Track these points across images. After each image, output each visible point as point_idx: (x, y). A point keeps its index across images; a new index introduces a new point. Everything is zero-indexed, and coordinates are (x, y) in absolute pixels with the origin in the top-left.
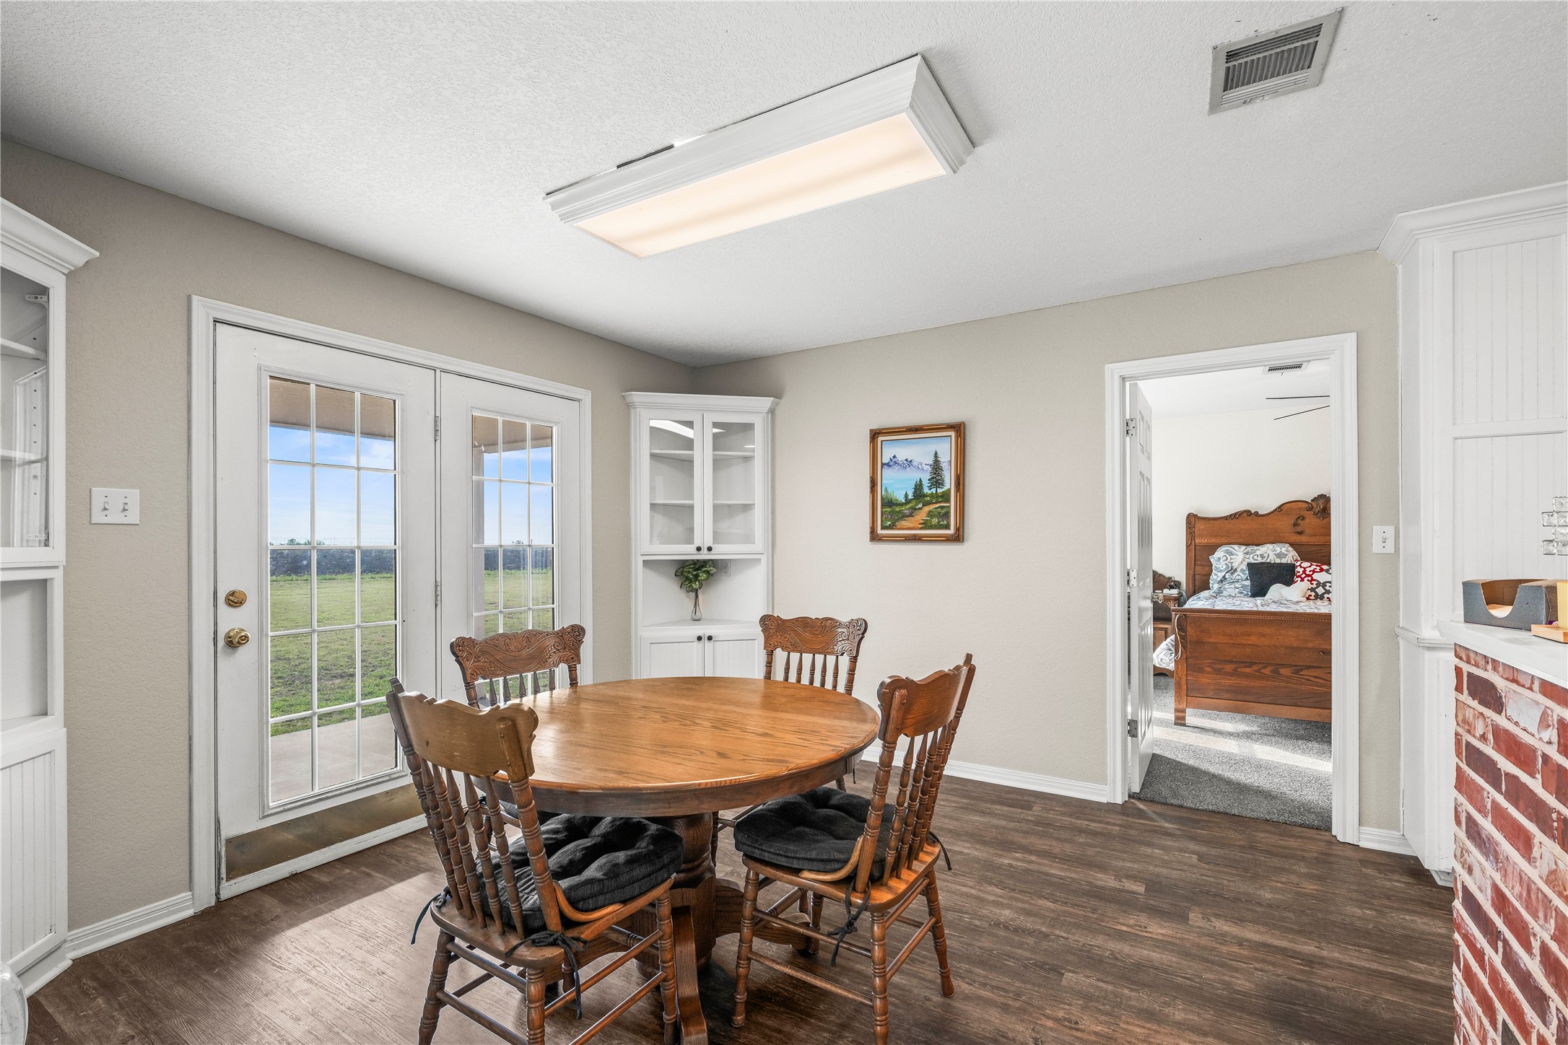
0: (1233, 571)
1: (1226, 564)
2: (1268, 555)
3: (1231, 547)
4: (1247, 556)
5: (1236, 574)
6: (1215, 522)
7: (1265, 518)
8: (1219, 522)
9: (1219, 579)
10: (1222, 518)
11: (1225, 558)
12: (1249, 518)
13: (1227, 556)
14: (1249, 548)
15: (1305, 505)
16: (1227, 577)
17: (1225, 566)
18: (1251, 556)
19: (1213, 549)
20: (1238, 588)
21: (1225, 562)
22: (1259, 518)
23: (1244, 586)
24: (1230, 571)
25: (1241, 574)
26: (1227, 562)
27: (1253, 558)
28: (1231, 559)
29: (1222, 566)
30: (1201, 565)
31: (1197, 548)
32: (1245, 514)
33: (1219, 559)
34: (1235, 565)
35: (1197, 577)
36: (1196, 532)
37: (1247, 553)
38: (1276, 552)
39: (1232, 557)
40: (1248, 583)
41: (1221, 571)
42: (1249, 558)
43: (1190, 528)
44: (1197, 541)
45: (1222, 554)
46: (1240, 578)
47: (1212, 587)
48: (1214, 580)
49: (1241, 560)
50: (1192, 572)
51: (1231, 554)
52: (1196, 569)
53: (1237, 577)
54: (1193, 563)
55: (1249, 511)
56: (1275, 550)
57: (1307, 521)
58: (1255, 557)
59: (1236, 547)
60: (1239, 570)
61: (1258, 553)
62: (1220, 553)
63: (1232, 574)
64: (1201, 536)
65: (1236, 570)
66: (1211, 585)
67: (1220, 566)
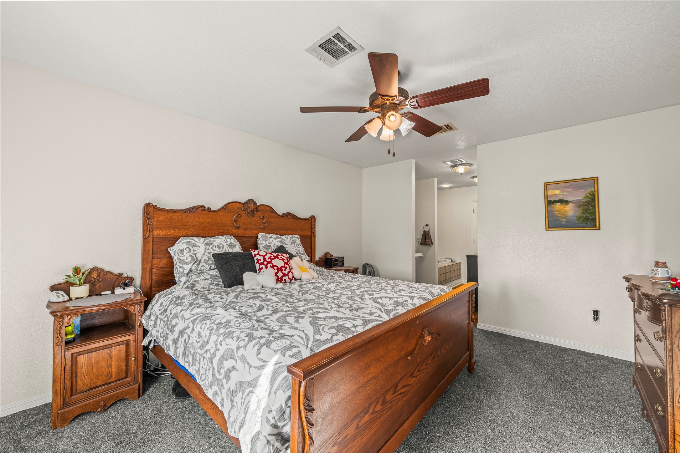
0: (197, 262)
1: (191, 256)
2: (223, 246)
3: (192, 239)
4: (207, 247)
5: (201, 265)
6: (174, 214)
7: (215, 213)
8: (177, 214)
9: (186, 272)
10: (180, 211)
11: (188, 250)
12: (203, 213)
13: (190, 247)
14: (208, 240)
15: (241, 206)
16: (193, 268)
17: (190, 259)
18: (211, 246)
19: (173, 241)
20: (208, 279)
21: (189, 254)
22: (212, 213)
23: (212, 277)
24: (195, 262)
25: (205, 264)
26: (191, 254)
27: (212, 248)
28: (194, 250)
29: (186, 257)
30: (158, 258)
31: (155, 240)
32: (200, 209)
33: (182, 251)
34: (199, 256)
35: (154, 270)
36: (155, 224)
37: (206, 244)
38: (228, 243)
39: (195, 248)
40: (215, 272)
41: (186, 263)
42: (209, 249)
43: (148, 219)
44: (155, 233)
45: (184, 246)
46: (205, 268)
47: (180, 281)
48: (180, 273)
49: (203, 251)
50: (149, 266)
51: (193, 245)
52: (154, 263)
53: (203, 268)
54: (151, 255)
55: (204, 207)
56: (227, 242)
57: (243, 218)
58: (214, 248)
59: (196, 239)
60: (202, 261)
61: (215, 244)
62: (181, 245)
63: (198, 265)
64: (159, 228)
65: (200, 262)
66: (177, 279)
67: (185, 258)
